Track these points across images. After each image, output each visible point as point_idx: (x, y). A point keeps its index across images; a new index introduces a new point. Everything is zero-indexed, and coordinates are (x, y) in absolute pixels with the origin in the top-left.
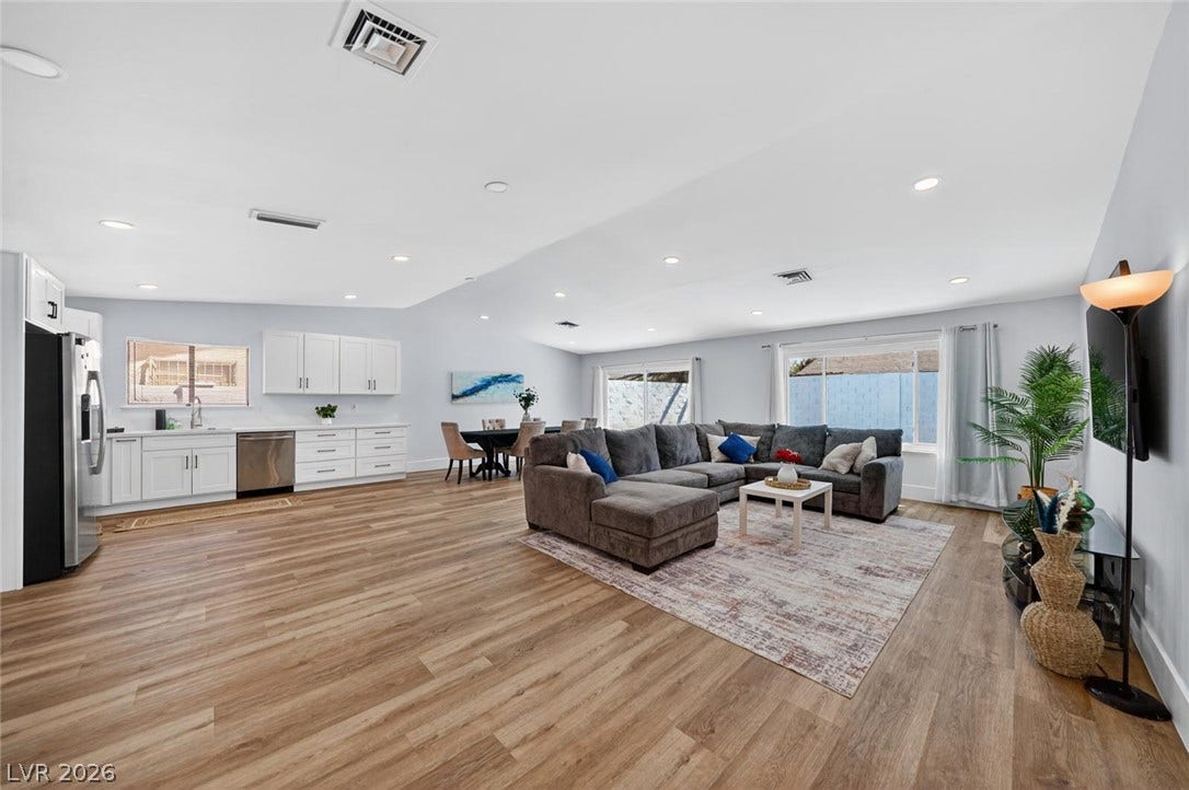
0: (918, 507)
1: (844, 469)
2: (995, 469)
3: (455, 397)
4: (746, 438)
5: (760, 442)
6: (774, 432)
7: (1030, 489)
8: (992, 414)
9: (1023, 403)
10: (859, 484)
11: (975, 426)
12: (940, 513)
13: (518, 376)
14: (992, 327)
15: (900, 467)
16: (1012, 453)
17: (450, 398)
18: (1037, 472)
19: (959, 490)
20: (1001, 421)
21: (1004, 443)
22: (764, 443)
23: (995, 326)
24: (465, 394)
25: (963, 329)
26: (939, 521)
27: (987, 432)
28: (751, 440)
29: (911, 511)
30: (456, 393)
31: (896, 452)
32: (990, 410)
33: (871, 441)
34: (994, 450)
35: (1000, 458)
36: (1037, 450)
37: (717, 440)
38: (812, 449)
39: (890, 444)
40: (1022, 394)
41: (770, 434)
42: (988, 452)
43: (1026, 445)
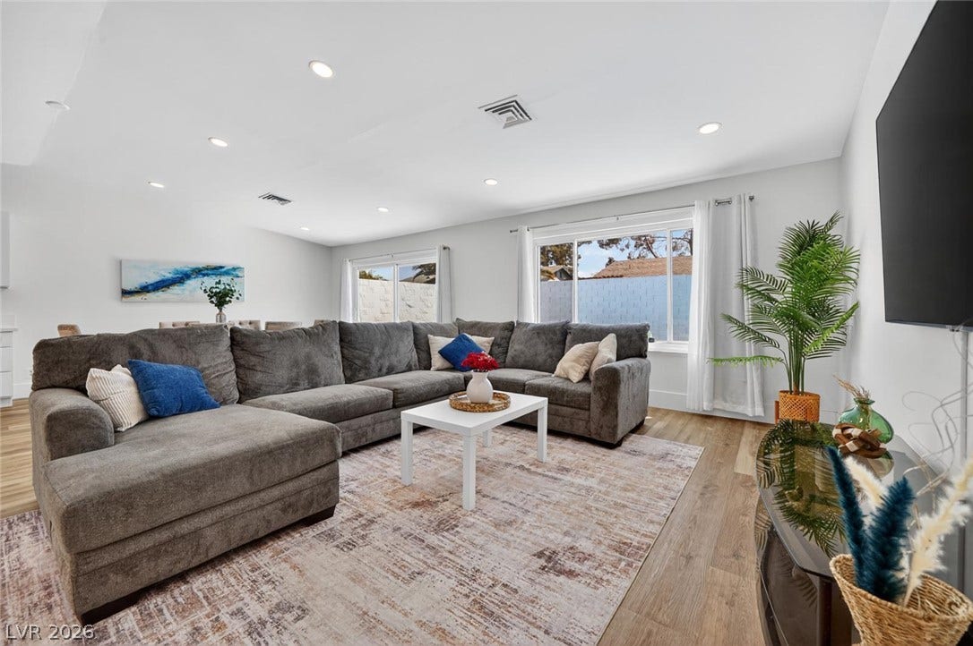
0: (668, 419)
1: (576, 376)
2: (752, 372)
3: (125, 293)
4: (475, 339)
5: (493, 344)
6: (512, 331)
7: (788, 395)
8: (748, 304)
9: (782, 287)
10: (589, 396)
11: (730, 319)
12: (692, 426)
13: (234, 269)
14: (747, 199)
15: (645, 371)
16: (769, 351)
17: (120, 294)
18: (797, 372)
19: (714, 396)
20: (758, 310)
21: (760, 338)
22: (499, 345)
23: (751, 199)
24: (144, 290)
25: (719, 203)
26: (687, 441)
27: (741, 326)
28: (482, 342)
29: (659, 425)
30: (128, 287)
31: (642, 354)
32: (745, 298)
33: (611, 339)
34: (750, 348)
35: (756, 357)
36: (796, 348)
37: (439, 342)
38: (550, 351)
39: (633, 343)
40: (780, 275)
41: (507, 333)
42: (744, 350)
43: (783, 341)
